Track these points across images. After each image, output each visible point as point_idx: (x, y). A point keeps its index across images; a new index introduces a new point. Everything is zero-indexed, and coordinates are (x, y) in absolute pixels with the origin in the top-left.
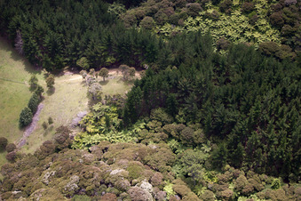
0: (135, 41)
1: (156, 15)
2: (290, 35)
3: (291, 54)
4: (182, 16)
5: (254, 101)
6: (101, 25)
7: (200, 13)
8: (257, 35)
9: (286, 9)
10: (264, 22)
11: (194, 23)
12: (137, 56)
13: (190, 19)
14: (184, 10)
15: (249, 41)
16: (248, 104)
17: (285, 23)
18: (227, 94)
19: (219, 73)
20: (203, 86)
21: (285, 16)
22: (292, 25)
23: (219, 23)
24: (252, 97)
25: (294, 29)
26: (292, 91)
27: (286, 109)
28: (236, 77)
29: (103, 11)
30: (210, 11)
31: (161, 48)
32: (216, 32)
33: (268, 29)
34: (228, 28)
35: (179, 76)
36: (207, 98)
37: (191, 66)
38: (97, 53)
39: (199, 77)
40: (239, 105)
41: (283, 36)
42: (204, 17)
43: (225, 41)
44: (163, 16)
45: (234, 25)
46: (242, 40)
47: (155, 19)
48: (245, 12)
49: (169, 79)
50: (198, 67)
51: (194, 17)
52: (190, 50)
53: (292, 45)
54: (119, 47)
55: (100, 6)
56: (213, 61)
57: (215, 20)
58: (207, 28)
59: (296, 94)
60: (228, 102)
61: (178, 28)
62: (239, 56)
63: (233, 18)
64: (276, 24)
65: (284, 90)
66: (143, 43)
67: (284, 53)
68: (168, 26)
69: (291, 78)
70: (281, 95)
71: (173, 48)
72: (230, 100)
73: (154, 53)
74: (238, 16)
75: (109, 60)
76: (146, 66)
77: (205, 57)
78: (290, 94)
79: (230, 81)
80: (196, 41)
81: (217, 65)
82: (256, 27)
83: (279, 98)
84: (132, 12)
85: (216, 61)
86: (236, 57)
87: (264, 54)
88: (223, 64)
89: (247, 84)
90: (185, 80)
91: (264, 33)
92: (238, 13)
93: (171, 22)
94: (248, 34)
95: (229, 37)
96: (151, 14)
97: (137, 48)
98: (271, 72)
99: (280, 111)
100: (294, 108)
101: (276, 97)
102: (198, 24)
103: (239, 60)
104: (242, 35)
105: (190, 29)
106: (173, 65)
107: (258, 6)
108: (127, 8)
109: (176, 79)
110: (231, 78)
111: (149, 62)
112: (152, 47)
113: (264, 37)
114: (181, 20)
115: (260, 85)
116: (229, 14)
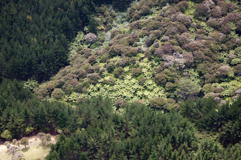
0: (48, 112)
1: (64, 87)
2: (173, 90)
3: (175, 105)
4: (84, 85)
5: (150, 151)
6: (19, 101)
7: (99, 81)
8: (146, 93)
9: (166, 70)
10: (150, 82)
11: (95, 89)
12: (51, 123)
13: (92, 86)
14: (86, 80)
15: (141, 98)
16: (146, 154)
17: (167, 81)
18: (128, 147)
19: (120, 129)
20: (108, 142)
21: (166, 76)
22: (173, 82)
23: (115, 87)
24: (148, 148)
25: (175, 85)
26: (180, 138)
27: (177, 153)
28: (133, 132)
29: (19, 89)
30: (107, 78)
31: (70, 114)
32: (114, 94)
33: (154, 87)
34: (123, 90)
35: (87, 137)
36: (112, 152)
37: (96, 126)
38: (17, 125)
39: (104, 135)
40: (139, 155)
41: (167, 91)
42: (103, 83)
43: (122, 101)
44: (70, 87)
45: (128, 87)
46: (136, 98)
47: (64, 89)
48: (135, 76)
49: (79, 141)
50: (102, 127)
51: (95, 84)
52: (94, 113)
53: (175, 98)
54: (35, 118)
55: (17, 85)
56: (114, 121)
57: (112, 85)
58: (107, 92)
59: (183, 140)
60: (130, 154)
61: (83, 95)
62: (134, 114)
63: (126, 81)
64: (160, 83)
65: (173, 138)
66: (54, 113)
67: (170, 105)
68: (74, 94)
69: (178, 126)
70: (172, 142)
71: (80, 113)
72: (131, 152)
73: (65, 119)
74: (130, 80)
75: (28, 130)
76: (60, 131)
77: (107, 118)
78: (179, 140)
79: (129, 136)
80: (98, 105)
81: (117, 123)
82: (145, 87)
83: (170, 145)
84: (44, 86)
85: (116, 121)
86: (132, 114)
87: (154, 108)
88: (122, 122)
89: (143, 136)
90: (92, 140)
91: (152, 91)
92: (129, 77)
93: (76, 91)
94: (139, 93)
95: (125, 97)
96: (60, 86)
97: (50, 117)
98: (161, 124)
100: (183, 152)
101: (168, 144)
102: (99, 89)
103: (134, 117)
104: (135, 94)
105: (93, 94)
106: (82, 127)
107: (144, 70)
108: (40, 83)
109: (85, 140)
110: (129, 133)
111: (61, 127)
112: (63, 115)
113: (152, 94)
114: (85, 88)
115: (153, 136)
116: (123, 78)
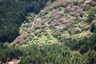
0: (15, 51)
1: (19, 43)
2: (60, 38)
3: (62, 44)
4: (27, 41)
5: (55, 59)
6: (3, 49)
7: (32, 39)
8: (50, 41)
9: (57, 32)
10: (52, 37)
11: (31, 42)
12: (17, 55)
13: (30, 41)
14: (27, 39)
15: (49, 43)
16: (54, 60)
17: (58, 36)
18: (47, 59)
19: (43, 54)
20: (39, 58)
21: (57, 34)
23: (39, 40)
24: (54, 58)
25: (61, 37)
26: (65, 53)
28: (48, 53)
30: (35, 38)
31: (23, 51)
32: (39, 43)
33: (53, 38)
34: (42, 41)
35: (31, 57)
36: (41, 62)
37: (34, 54)
38: (4, 58)
39: (37, 56)
40: (51, 61)
41: (58, 39)
42: (34, 40)
43: (42, 45)
44: (22, 42)
45: (43, 40)
47: (19, 44)
48: (46, 35)
49: (28, 59)
50: (36, 54)
51: (31, 40)
52: (32, 50)
53: (61, 41)
54: (11, 54)
56: (40, 51)
57: (37, 40)
58: (36, 43)
59: (67, 54)
60: (48, 61)
61: (27, 45)
63: (42, 38)
64: (55, 37)
65: (63, 53)
66: (18, 51)
67: (60, 44)
68: (24, 45)
69: (64, 49)
70: (63, 55)
71: (27, 50)
72: (48, 60)
73: (22, 53)
74: (44, 37)
75: (8, 59)
76: (20, 58)
77: (37, 50)
78: (65, 54)
79: (47, 55)
80: (33, 47)
81: (42, 51)
82: (50, 39)
83: (62, 56)
84: (12, 44)
85: (41, 51)
86: (46, 48)
88: (43, 51)
89: (52, 54)
90: (33, 58)
91: (52, 40)
93: (24, 44)
94: (48, 41)
95: (43, 43)
96: (18, 43)
97: (16, 53)
99: (64, 59)
100: (67, 58)
101: (61, 56)
102: (33, 42)
103: (48, 48)
104: (46, 42)
105: (30, 44)
106: (28, 55)
107: (49, 33)
108: (10, 43)
109: (31, 59)
111: (21, 56)
112: (21, 51)
113: (53, 41)
114: (27, 42)
115: (56, 54)
116: (41, 37)
